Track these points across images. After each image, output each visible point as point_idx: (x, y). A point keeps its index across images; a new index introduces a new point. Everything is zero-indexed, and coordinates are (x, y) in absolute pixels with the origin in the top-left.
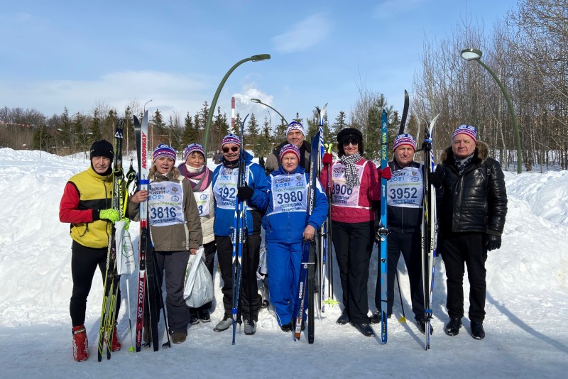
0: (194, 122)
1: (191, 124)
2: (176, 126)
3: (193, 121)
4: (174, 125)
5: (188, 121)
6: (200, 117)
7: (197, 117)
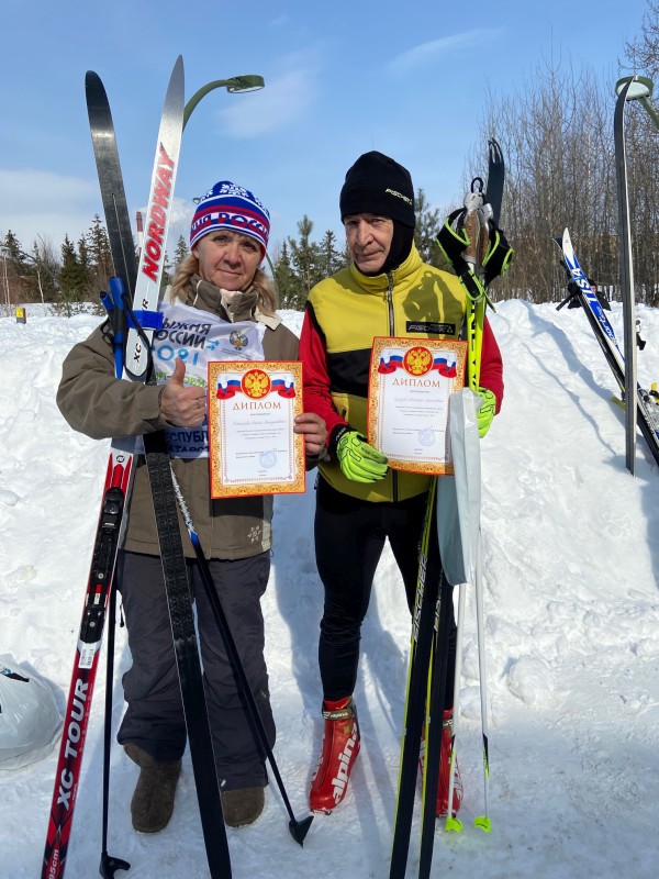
0: (78, 253)
1: (75, 255)
2: (46, 261)
3: (76, 250)
4: (42, 258)
5: (68, 251)
6: (89, 243)
7: (82, 243)
